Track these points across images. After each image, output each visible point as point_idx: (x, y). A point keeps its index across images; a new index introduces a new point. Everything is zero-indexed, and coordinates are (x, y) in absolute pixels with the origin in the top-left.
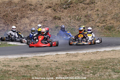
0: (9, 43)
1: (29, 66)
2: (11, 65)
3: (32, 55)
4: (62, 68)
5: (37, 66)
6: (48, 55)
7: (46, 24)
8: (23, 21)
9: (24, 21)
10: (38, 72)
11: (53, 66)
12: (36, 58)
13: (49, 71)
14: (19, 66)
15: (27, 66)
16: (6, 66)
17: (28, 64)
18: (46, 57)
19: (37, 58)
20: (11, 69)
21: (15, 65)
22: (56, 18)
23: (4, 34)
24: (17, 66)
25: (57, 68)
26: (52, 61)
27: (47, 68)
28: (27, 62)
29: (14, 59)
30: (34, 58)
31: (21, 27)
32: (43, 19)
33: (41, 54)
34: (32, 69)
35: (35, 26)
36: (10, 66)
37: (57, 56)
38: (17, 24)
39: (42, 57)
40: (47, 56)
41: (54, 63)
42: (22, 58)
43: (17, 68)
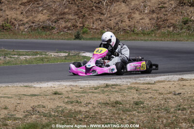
0: (84, 54)
1: (121, 104)
2: (84, 101)
3: (129, 80)
4: (191, 107)
5: (137, 104)
6: (163, 79)
7: (162, 16)
8: (114, 9)
9: (117, 8)
10: (138, 116)
11: (172, 104)
12: (136, 86)
13: (163, 114)
14: (100, 103)
15: (117, 103)
16: (72, 103)
17: (119, 99)
18: (158, 84)
19: (138, 85)
20: (83, 109)
21: (92, 102)
22: (185, 4)
23: (75, 36)
24: (96, 103)
25: (179, 108)
26: (170, 93)
27: (158, 108)
28: (116, 94)
29: (90, 88)
30: (133, 86)
31: (112, 22)
32: (156, 6)
33: (148, 79)
34: (128, 110)
35: (141, 19)
36: (81, 103)
37: (181, 83)
38: (102, 14)
39: (149, 84)
40: (159, 82)
41: (174, 96)
42: (107, 86)
43: (94, 108)
